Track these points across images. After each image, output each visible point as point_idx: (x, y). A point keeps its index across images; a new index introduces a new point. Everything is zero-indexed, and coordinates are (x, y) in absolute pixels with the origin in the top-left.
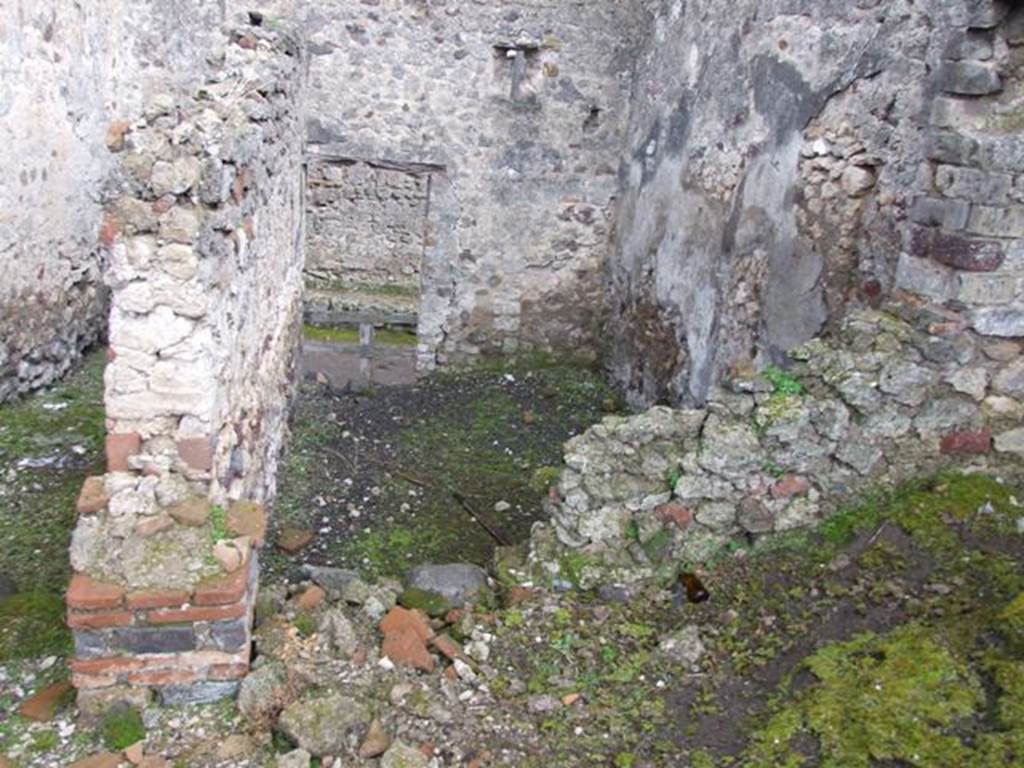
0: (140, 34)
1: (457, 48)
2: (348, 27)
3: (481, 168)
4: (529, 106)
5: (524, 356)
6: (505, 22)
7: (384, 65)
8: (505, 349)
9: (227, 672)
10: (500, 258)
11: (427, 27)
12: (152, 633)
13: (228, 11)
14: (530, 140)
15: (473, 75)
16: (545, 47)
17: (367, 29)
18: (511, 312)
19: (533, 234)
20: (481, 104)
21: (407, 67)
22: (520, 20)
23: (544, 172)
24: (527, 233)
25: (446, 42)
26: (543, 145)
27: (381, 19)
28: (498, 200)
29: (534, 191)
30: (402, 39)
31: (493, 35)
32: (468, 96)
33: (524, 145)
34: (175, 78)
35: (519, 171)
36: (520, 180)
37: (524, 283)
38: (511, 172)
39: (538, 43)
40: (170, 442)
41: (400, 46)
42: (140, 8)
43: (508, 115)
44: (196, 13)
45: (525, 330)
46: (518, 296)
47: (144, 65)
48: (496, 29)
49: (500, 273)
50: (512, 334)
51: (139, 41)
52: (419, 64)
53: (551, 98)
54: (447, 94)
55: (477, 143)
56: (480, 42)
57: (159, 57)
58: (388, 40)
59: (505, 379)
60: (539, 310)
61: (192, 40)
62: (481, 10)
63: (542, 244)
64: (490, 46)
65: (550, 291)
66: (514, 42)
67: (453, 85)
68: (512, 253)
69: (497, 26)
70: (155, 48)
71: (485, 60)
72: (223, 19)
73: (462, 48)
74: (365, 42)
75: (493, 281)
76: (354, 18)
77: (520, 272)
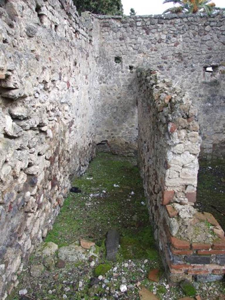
0: (99, 75)
1: (192, 69)
2: (158, 66)
3: (199, 104)
4: (215, 84)
5: (214, 161)
6: (207, 59)
7: (169, 76)
8: (207, 159)
9: (219, 272)
10: (206, 131)
11: (182, 64)
12: (198, 258)
13: (123, 66)
14: (215, 94)
15: (197, 76)
16: (220, 65)
17: (164, 66)
18: (209, 147)
19: (217, 123)
20: (199, 85)
21: (176, 76)
22: (212, 58)
23: (220, 103)
24: (215, 123)
25: (188, 67)
26: (220, 95)
27: (168, 63)
28: (205, 113)
29: (217, 110)
30: (175, 68)
31: (203, 64)
32: (195, 83)
33: (214, 96)
34: (108, 86)
35: (212, 104)
36: (212, 107)
37: (214, 138)
38: (209, 104)
39: (218, 64)
40: (183, 193)
41: (174, 70)
42: (100, 68)
43: (208, 87)
44: (115, 68)
45: (214, 152)
46: (212, 142)
47: (100, 83)
48: (204, 62)
49: (206, 135)
50: (210, 154)
51: (99, 77)
52: (180, 75)
53: (222, 81)
54: (189, 83)
55: (198, 96)
56: (199, 66)
57: (104, 81)
58: (170, 69)
59: (208, 168)
60: (219, 146)
61: (113, 75)
62: (199, 56)
63: (220, 126)
64: (202, 67)
65: (223, 140)
66: (210, 65)
67: (190, 80)
68: (209, 129)
69: (205, 61)
70: (103, 78)
71: (201, 71)
72: (122, 68)
73: (193, 68)
74: (163, 70)
75: (203, 138)
76: (160, 63)
77: (212, 135)
